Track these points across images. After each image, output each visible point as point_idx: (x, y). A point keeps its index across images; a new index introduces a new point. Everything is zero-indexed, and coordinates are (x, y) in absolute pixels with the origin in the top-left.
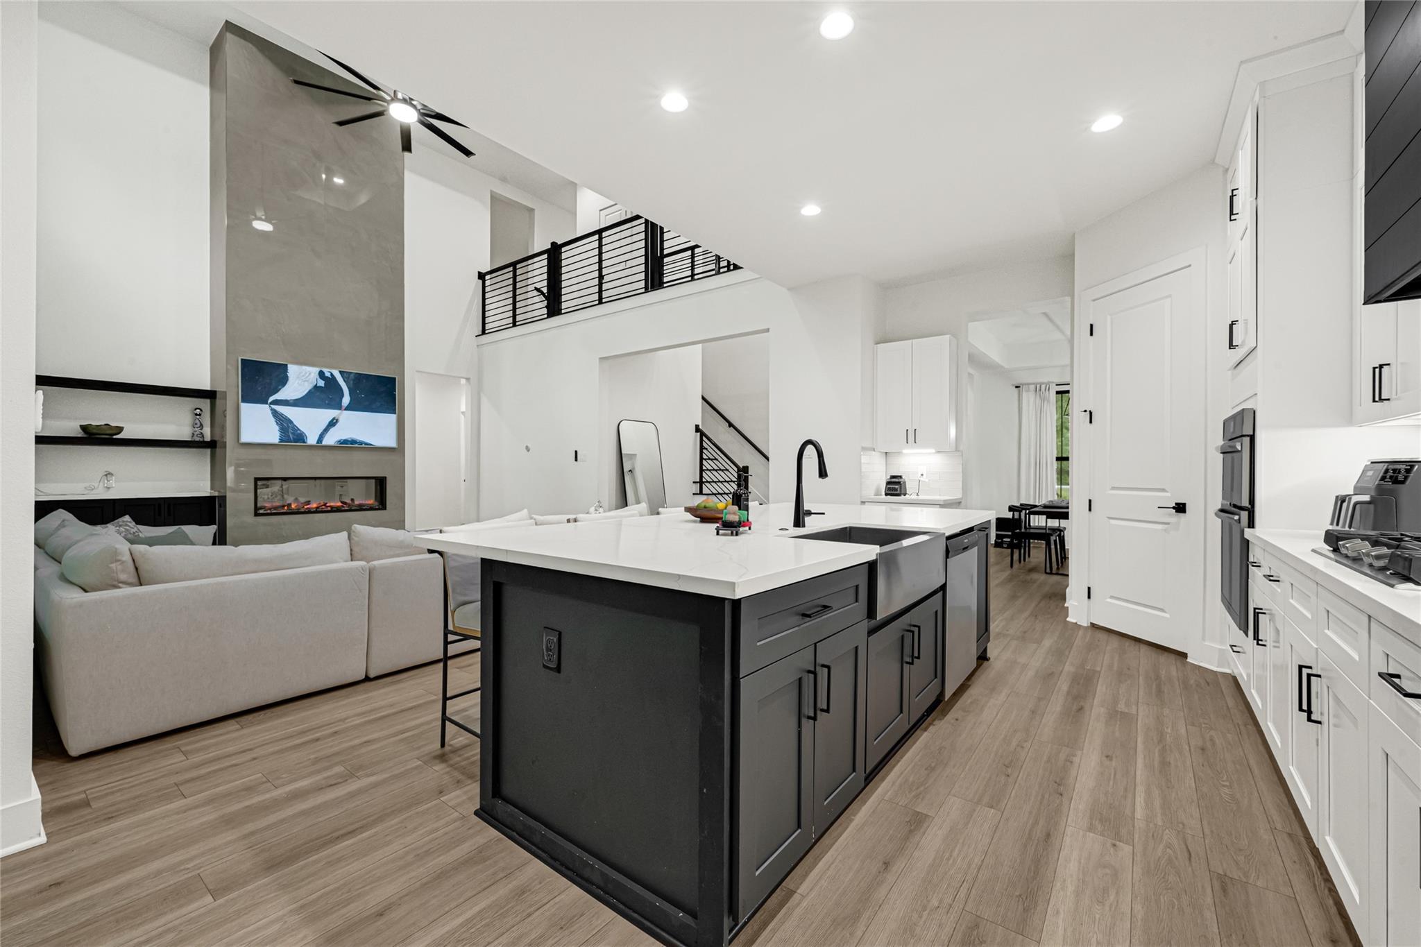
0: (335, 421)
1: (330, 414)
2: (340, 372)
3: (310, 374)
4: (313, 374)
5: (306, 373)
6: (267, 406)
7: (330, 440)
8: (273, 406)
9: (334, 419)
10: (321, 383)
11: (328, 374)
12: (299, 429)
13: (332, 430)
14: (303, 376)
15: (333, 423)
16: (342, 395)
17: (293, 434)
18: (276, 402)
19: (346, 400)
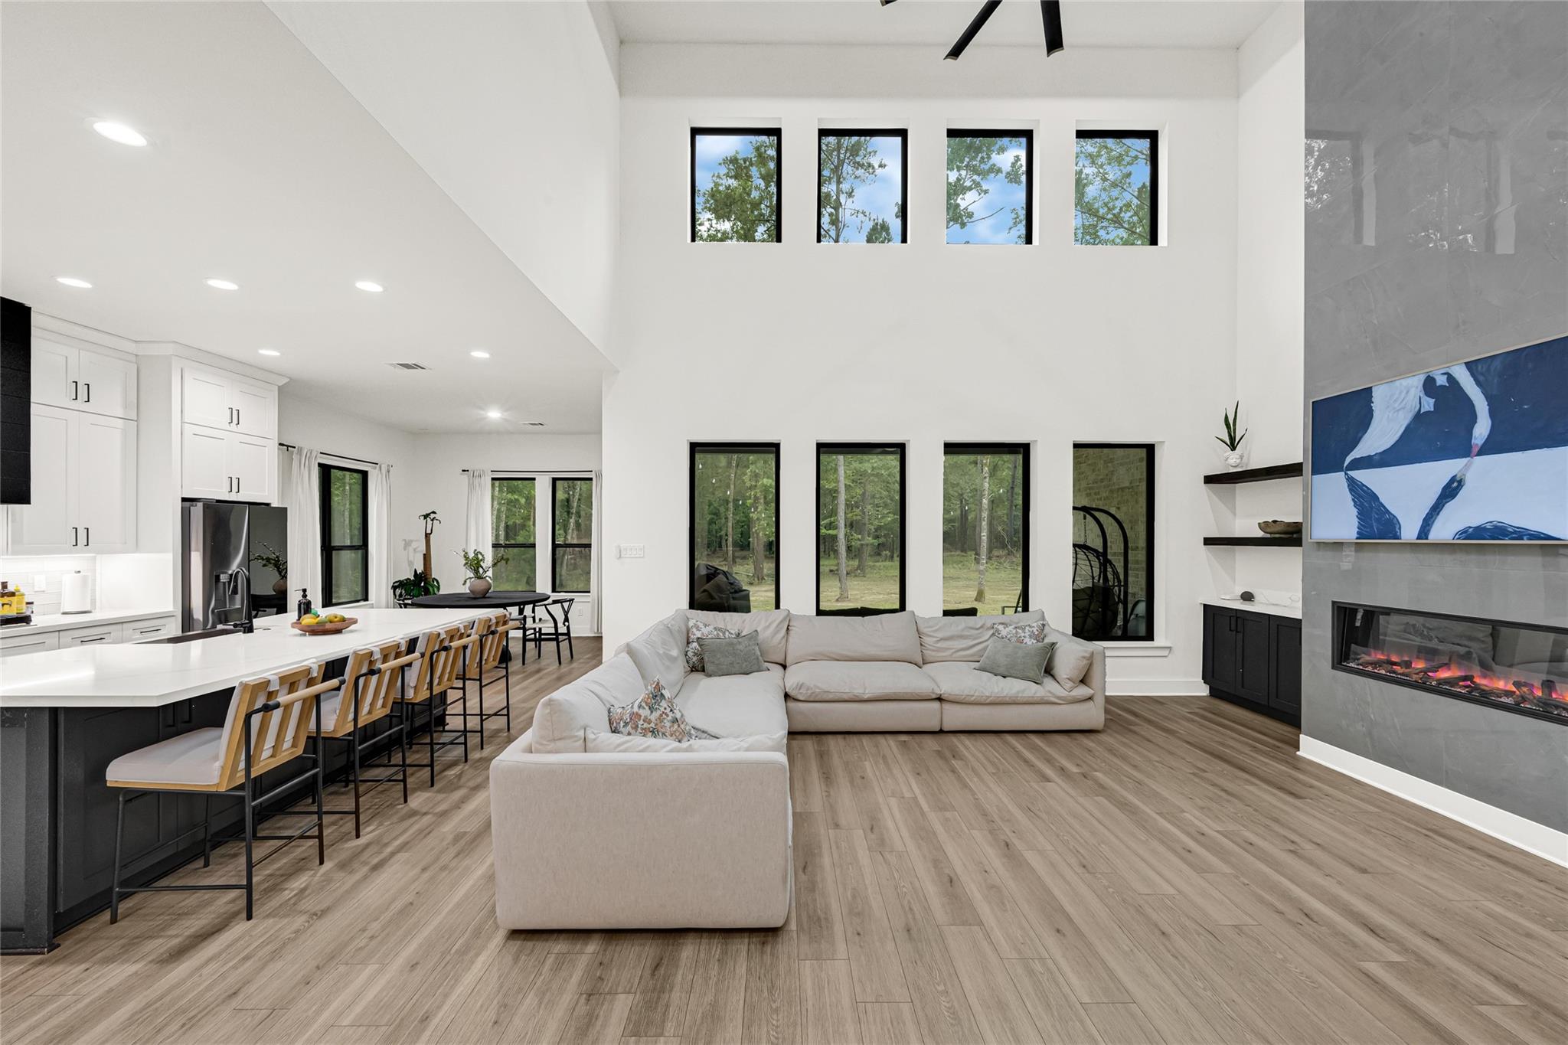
0: (1455, 484)
1: (1442, 470)
2: (1467, 364)
3: (1407, 392)
4: (1413, 392)
5: (1400, 393)
6: (1343, 473)
7: (1444, 530)
8: (1352, 473)
9: (1453, 479)
10: (1429, 404)
11: (1441, 381)
12: (1388, 512)
13: (1450, 507)
14: (1395, 401)
15: (1451, 490)
16: (1473, 418)
17: (1377, 520)
18: (1359, 464)
19: (1482, 429)
